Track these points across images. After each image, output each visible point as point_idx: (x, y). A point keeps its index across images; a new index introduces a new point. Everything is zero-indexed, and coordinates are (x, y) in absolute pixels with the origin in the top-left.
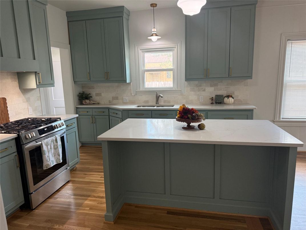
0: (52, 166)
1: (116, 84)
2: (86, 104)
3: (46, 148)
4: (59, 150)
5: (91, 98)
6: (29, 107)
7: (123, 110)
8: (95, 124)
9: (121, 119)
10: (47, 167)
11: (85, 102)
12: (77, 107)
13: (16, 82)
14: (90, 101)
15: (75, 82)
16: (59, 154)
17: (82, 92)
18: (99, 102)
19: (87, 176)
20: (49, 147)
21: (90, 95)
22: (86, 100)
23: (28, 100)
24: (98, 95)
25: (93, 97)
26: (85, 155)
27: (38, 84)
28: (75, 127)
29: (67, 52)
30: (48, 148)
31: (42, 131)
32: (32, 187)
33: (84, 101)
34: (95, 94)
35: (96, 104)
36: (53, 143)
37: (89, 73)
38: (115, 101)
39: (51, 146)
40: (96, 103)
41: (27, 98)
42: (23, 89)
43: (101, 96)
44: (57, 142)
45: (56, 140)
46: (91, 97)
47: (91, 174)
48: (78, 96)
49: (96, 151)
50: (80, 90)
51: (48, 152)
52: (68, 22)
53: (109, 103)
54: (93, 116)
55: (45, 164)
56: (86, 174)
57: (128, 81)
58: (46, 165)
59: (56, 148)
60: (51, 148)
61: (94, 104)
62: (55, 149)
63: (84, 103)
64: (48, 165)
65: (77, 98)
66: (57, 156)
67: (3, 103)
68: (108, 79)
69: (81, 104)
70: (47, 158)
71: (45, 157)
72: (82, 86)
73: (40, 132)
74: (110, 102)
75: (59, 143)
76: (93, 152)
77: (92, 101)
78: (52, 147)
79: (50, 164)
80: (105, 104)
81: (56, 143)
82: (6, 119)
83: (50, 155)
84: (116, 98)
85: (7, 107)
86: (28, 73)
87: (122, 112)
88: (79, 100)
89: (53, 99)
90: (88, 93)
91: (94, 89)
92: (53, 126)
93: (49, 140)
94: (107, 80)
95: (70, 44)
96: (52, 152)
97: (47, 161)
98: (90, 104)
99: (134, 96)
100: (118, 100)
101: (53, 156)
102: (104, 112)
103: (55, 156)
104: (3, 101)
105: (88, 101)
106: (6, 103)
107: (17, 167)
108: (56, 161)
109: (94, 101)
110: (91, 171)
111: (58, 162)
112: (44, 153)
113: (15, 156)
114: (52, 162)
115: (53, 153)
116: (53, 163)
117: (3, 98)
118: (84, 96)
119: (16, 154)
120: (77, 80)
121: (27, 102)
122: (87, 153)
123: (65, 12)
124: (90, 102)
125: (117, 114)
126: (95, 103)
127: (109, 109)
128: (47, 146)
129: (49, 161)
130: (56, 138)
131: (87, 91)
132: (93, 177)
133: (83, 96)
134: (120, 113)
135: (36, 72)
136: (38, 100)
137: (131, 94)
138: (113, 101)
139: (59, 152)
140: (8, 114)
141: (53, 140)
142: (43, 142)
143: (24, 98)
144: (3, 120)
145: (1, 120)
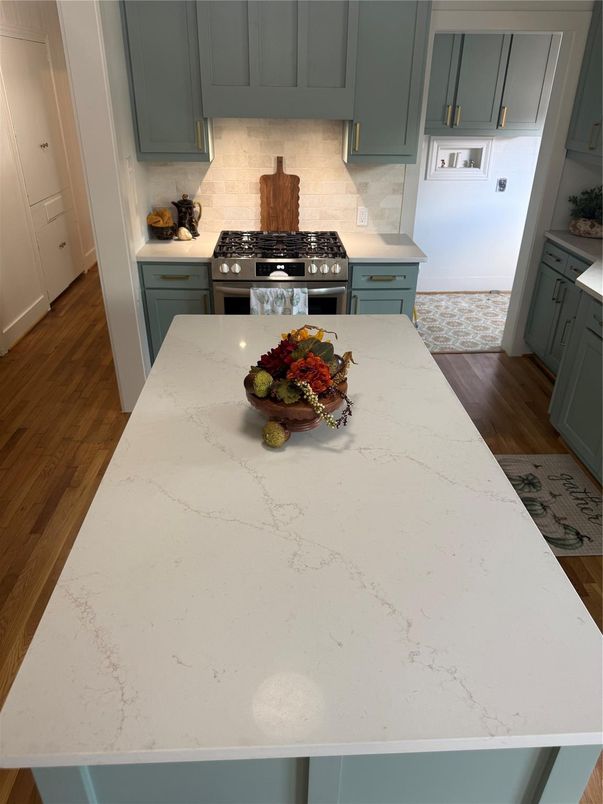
3: (259, 306)
6: (360, 208)
8: (560, 304)
12: (546, 237)
14: (592, 226)
15: (570, 153)
22: (582, 220)
27: (352, 153)
30: (262, 307)
31: (266, 268)
36: (281, 301)
41: (360, 184)
44: (292, 304)
45: (292, 298)
54: (563, 279)
60: (273, 311)
67: (291, 186)
73: (262, 268)
75: (302, 308)
78: (279, 309)
82: (291, 223)
93: (270, 293)
104: (291, 183)
105: (583, 226)
106: (298, 189)
117: (291, 176)
121: (359, 193)
124: (593, 231)
128: (262, 303)
130: (293, 294)
136: (396, 191)
140: (298, 214)
141: (282, 295)
142: (252, 291)
143: (351, 182)
144: (283, 224)
145: (277, 222)
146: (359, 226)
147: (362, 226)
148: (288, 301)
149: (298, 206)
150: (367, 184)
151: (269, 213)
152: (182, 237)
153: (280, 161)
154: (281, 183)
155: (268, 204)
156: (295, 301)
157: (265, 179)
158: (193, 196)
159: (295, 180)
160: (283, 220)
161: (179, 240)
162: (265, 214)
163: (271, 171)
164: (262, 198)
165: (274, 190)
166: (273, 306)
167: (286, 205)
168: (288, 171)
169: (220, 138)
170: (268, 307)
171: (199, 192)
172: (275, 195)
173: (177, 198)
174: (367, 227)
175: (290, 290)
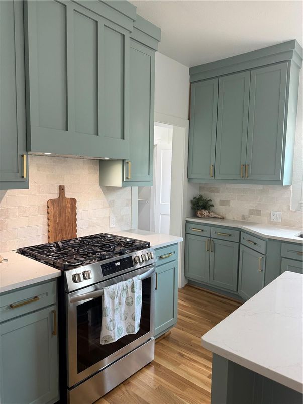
0: (116, 339)
1: (261, 187)
2: (203, 217)
3: (110, 303)
4: (134, 308)
5: (211, 208)
6: (111, 216)
7: (269, 239)
8: (213, 252)
9: (263, 256)
10: (106, 341)
11: (201, 214)
12: (187, 221)
13: (96, 176)
14: (209, 212)
15: (189, 180)
16: (133, 316)
17: (198, 197)
18: (224, 216)
19: (184, 360)
20: (116, 301)
21: (211, 203)
22: (203, 210)
23: (111, 204)
24: (224, 203)
25: (215, 207)
26: (190, 306)
27: (125, 180)
28: (174, 260)
29: (183, 131)
30: (113, 303)
31: (109, 267)
32: (74, 376)
33: (199, 211)
34: (219, 200)
35: (218, 218)
36: (125, 292)
37: (214, 166)
38: (253, 218)
39: (120, 299)
40: (220, 217)
41: (110, 202)
42: (106, 187)
43: (229, 205)
44: (133, 292)
45: (133, 287)
46: (212, 206)
47: (191, 360)
48: (192, 202)
49: (208, 302)
50: (196, 193)
51: (114, 310)
52: (191, 83)
53: (241, 220)
54: (211, 239)
55: (104, 333)
56: (183, 356)
57: (285, 183)
58: (106, 336)
59: (130, 303)
60: (120, 303)
61: (215, 217)
62: (127, 305)
63: (199, 215)
64: (110, 337)
65: (189, 206)
66: (130, 320)
67: (71, 206)
68: (246, 176)
69: (195, 215)
70: (110, 324)
71: (106, 321)
72: (200, 187)
73: (106, 268)
74: (243, 217)
75: (139, 293)
76: (205, 303)
77: (213, 212)
78: (124, 300)
79: (112, 336)
80: (234, 221)
81: (131, 293)
82: (72, 233)
83: (117, 317)
84: (258, 212)
85: (76, 214)
86: (112, 161)
87: (267, 242)
88: (193, 208)
89: (161, 203)
90: (208, 199)
91: (218, 192)
92: (133, 258)
93: (119, 288)
94: (244, 179)
95: (189, 119)
96: (120, 311)
97: (108, 329)
98: (208, 217)
99: (295, 211)
100: (260, 215)
101: (123, 319)
102: (230, 235)
103: (126, 318)
104: (71, 204)
105: (205, 212)
106: (76, 208)
107: (53, 333)
108: (128, 331)
109: (216, 214)
110: (193, 351)
111: (131, 331)
112: (105, 313)
113: (53, 311)
114: (118, 331)
115: (123, 313)
116: (119, 333)
117: (71, 199)
118: (201, 203)
119: (55, 308)
120: (192, 176)
121: (110, 207)
122: (194, 301)
123: (188, 69)
124: (210, 214)
125: (255, 244)
126: (218, 216)
127: (241, 231)
128: (113, 299)
129: (112, 329)
130: (133, 283)
131: (207, 195)
132: (194, 368)
133: (198, 203)
134: (263, 243)
135: (124, 161)
136: (127, 204)
137: (289, 208)
138: (249, 217)
139: (134, 313)
140: (76, 226)
143: (105, 200)
144: (66, 234)
145: (62, 233)
146: (111, 228)
147: (113, 228)
149: (76, 219)
150: (113, 201)
151: (55, 228)
153: (62, 189)
154: (64, 204)
157: (53, 201)
159: (73, 201)
160: (66, 231)
163: (55, 196)
165: (59, 210)
167: (68, 220)
168: (68, 195)
172: (60, 214)
174: (115, 227)
175: (130, 280)
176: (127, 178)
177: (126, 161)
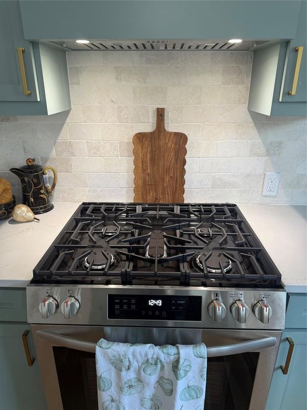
6: (268, 173)
23: (274, 149)
27: (281, 99)
41: (270, 144)
67: (175, 147)
73: (121, 304)
85: (184, 162)
104: (176, 143)
117: (176, 133)
121: (269, 154)
130: (179, 358)
140: (183, 183)
141: (157, 361)
142: (98, 349)
143: (258, 141)
144: (163, 194)
145: (156, 191)
146: (265, 196)
147: (270, 196)
148: (168, 369)
149: (183, 172)
151: (145, 181)
152: (18, 219)
153: (160, 114)
154: (162, 142)
155: (144, 170)
156: (181, 372)
157: (140, 138)
158: (45, 160)
159: (181, 139)
160: (164, 189)
161: (14, 222)
162: (140, 183)
163: (148, 127)
164: (135, 162)
165: (152, 152)
166: (139, 373)
167: (168, 171)
168: (171, 126)
169: (78, 83)
170: (129, 376)
171: (54, 153)
172: (153, 159)
173: (21, 163)
174: (276, 197)
175: (172, 350)
176: (288, 93)
177: (292, 45)
